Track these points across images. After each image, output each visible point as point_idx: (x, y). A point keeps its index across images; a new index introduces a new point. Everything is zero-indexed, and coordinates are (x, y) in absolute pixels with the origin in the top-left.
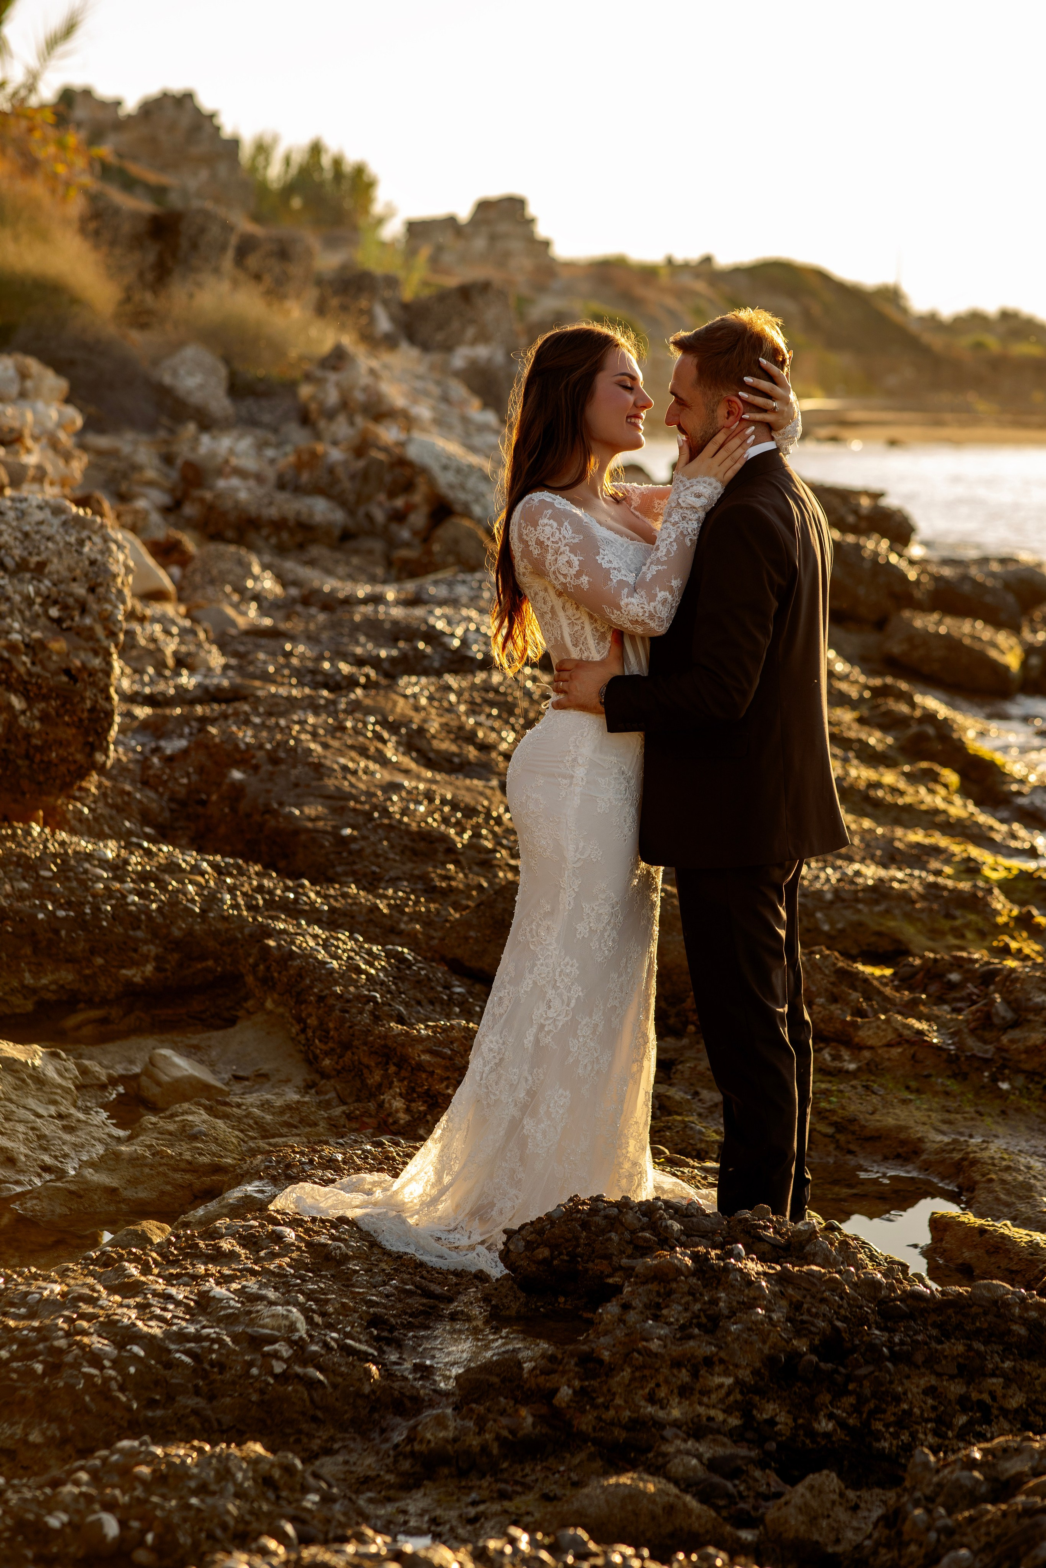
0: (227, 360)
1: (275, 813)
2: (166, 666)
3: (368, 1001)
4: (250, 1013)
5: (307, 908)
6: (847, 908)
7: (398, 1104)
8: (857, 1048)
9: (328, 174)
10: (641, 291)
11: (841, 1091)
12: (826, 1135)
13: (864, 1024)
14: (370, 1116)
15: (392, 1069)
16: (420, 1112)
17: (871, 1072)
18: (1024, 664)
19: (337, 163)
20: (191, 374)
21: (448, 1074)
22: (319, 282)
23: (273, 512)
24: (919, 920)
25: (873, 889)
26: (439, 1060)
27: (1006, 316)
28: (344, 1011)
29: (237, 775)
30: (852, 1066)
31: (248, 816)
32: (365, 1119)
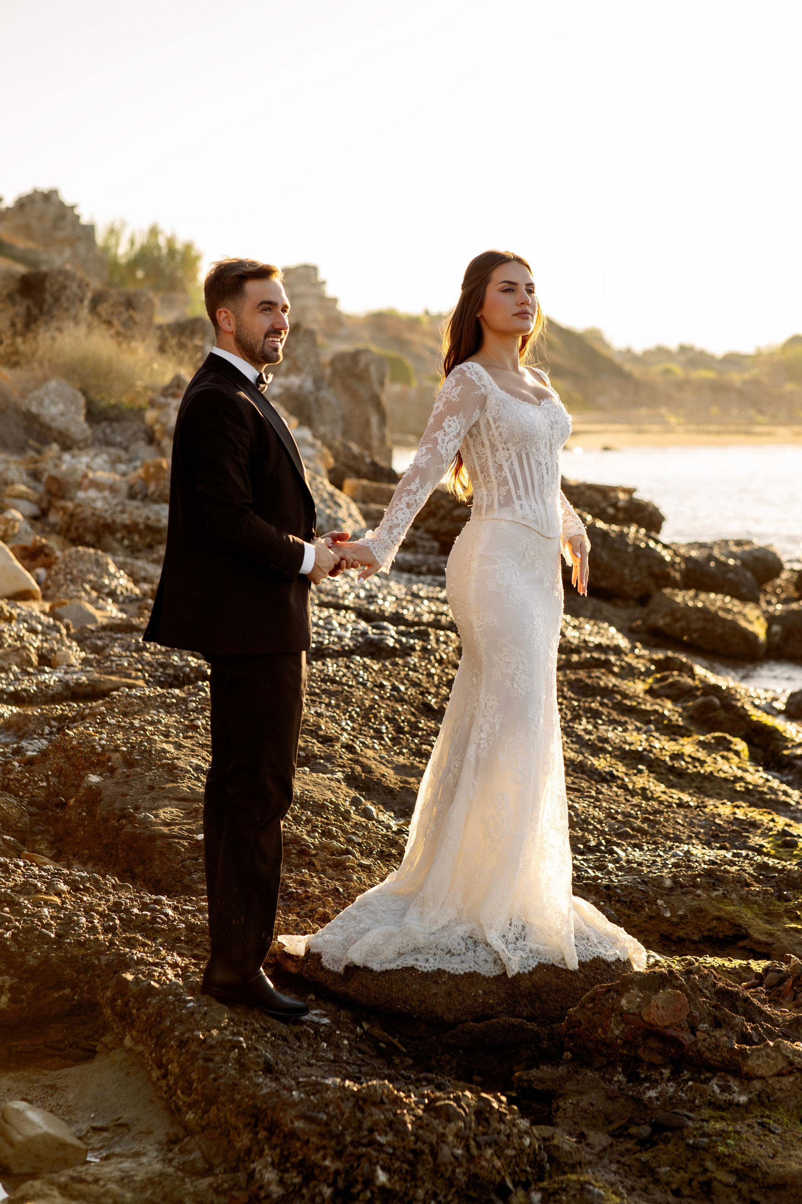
0: (84, 393)
1: (130, 818)
2: (30, 663)
3: (234, 1047)
4: (108, 1050)
5: (165, 927)
6: (685, 894)
7: (270, 1175)
8: (746, 1078)
9: (164, 251)
10: (408, 336)
11: (739, 1133)
12: (727, 1185)
13: (753, 1051)
14: (240, 1189)
15: (262, 1135)
16: (294, 1185)
17: (762, 1104)
18: (768, 632)
19: (171, 242)
20: (54, 403)
21: (325, 1142)
22: (160, 327)
23: (125, 518)
24: (755, 903)
25: (709, 873)
26: (314, 1127)
27: (683, 349)
28: (208, 1060)
29: (94, 779)
30: (743, 1099)
31: (106, 820)
32: (235, 1193)
